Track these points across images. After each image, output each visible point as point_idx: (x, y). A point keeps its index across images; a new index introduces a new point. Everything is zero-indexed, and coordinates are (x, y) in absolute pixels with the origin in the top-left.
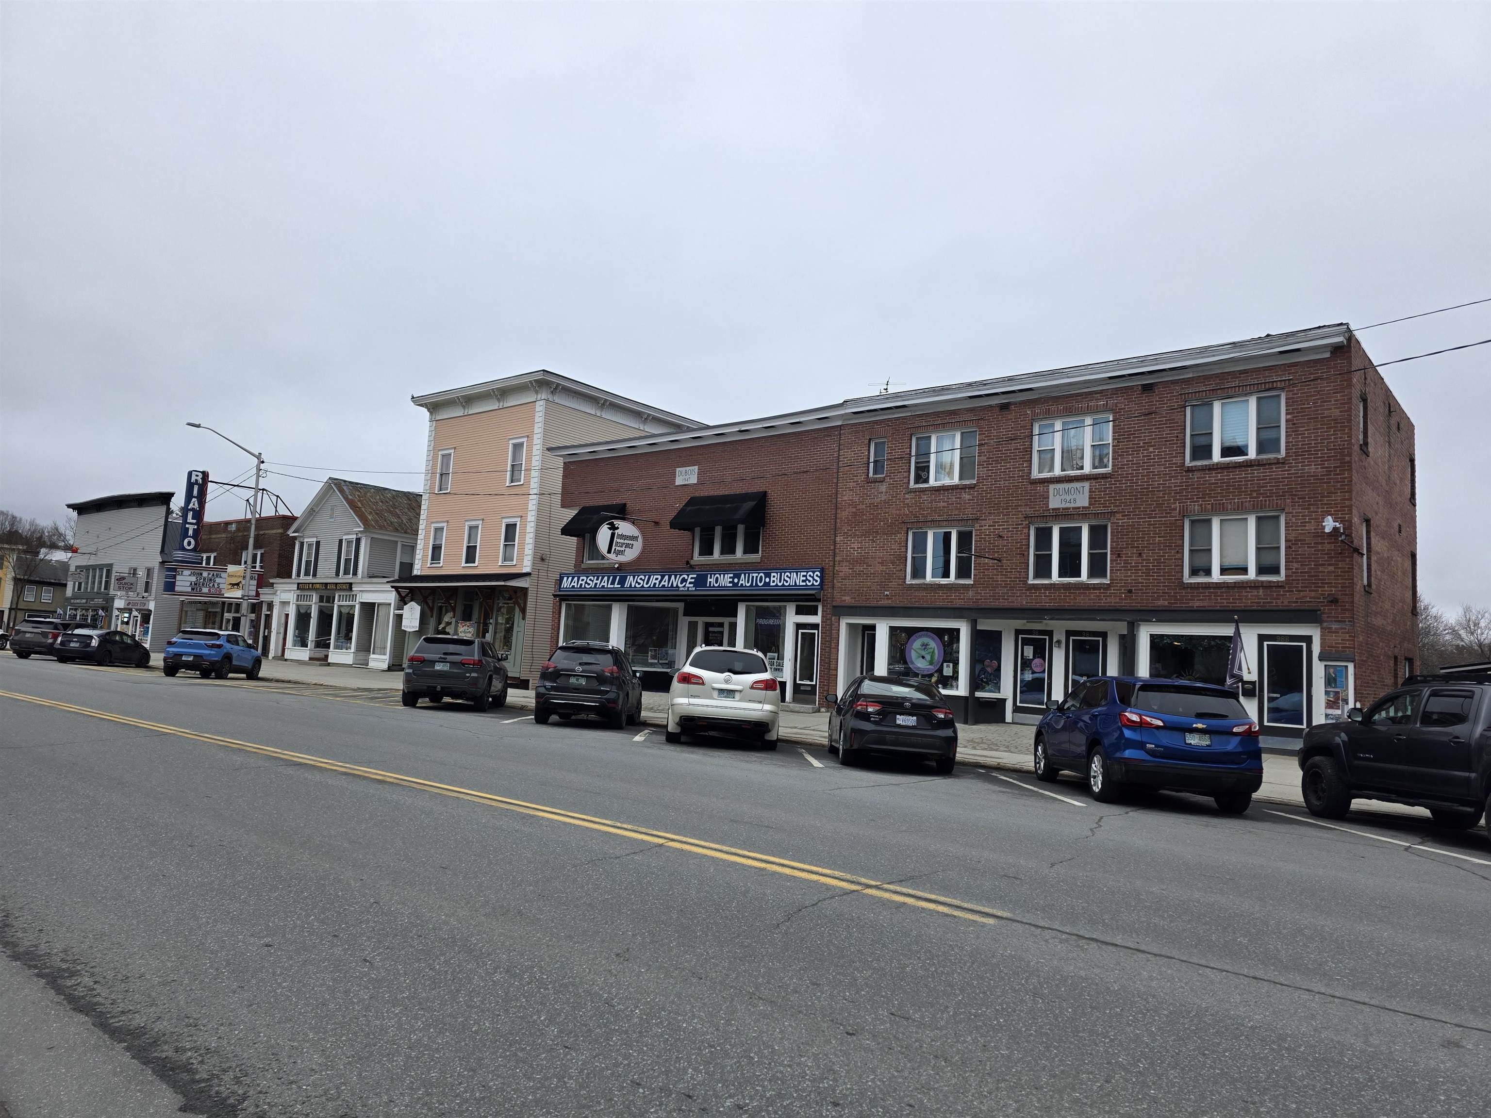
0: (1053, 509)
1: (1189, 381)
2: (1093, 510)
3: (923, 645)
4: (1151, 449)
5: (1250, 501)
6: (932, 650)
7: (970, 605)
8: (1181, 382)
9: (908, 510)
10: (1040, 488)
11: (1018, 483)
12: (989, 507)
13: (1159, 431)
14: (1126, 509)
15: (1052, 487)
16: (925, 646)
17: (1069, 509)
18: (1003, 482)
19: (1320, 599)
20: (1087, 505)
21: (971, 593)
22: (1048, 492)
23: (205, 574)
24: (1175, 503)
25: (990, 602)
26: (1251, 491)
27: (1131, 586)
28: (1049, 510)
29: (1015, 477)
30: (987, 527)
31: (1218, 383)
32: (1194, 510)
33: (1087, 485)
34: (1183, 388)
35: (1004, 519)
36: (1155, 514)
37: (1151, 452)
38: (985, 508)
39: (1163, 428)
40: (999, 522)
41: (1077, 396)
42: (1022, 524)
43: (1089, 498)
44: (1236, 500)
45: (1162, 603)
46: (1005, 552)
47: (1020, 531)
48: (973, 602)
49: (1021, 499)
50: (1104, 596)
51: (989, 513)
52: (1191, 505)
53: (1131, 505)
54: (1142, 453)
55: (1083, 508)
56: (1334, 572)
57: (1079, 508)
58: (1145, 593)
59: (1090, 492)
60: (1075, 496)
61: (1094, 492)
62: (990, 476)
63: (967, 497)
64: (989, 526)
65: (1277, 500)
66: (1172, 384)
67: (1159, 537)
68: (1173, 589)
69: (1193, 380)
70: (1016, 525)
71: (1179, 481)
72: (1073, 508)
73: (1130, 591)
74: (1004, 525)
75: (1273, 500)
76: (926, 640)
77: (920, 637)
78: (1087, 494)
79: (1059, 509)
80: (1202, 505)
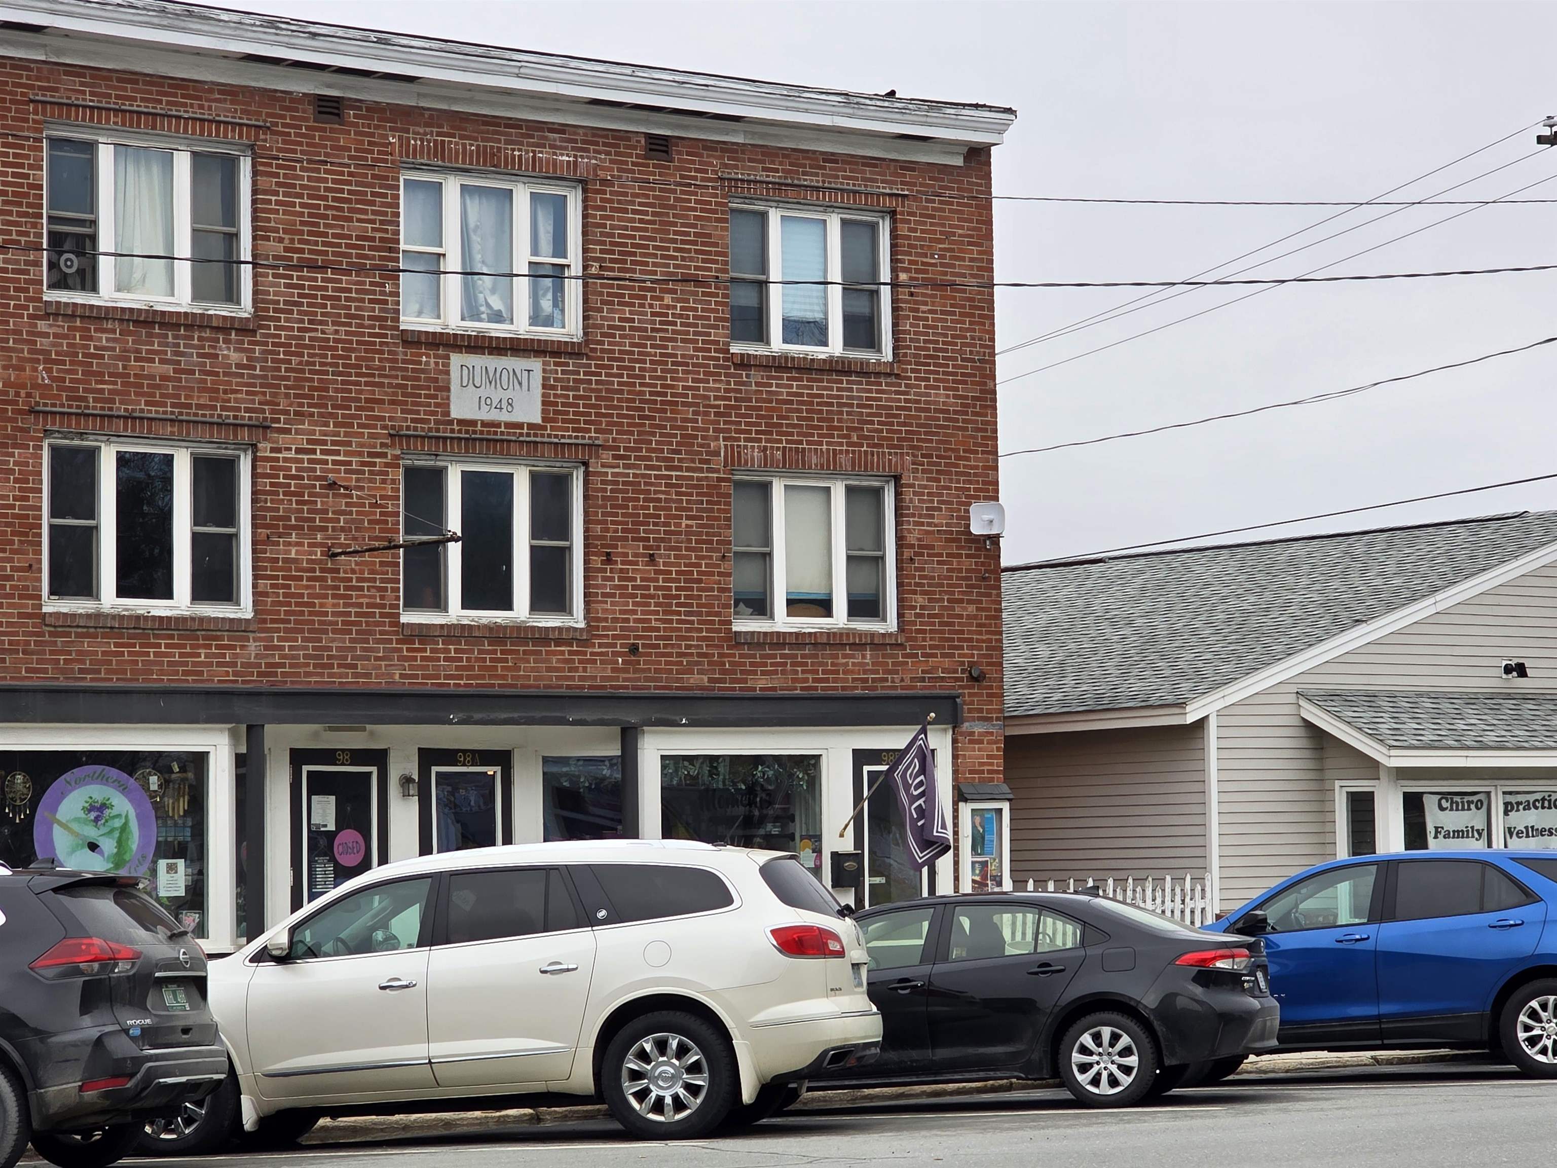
0: (461, 422)
1: (736, 152)
2: (551, 434)
3: (91, 809)
4: (668, 299)
5: (847, 451)
6: (118, 823)
7: (253, 681)
8: (723, 150)
9: (49, 371)
10: (428, 360)
11: (371, 335)
12: (297, 396)
13: (683, 259)
14: (622, 441)
15: (456, 360)
16: (98, 810)
17: (498, 425)
18: (331, 328)
19: (956, 672)
20: (537, 419)
21: (253, 647)
22: (448, 373)
24: (717, 439)
25: (308, 674)
26: (848, 428)
27: (637, 637)
28: (451, 422)
29: (362, 317)
30: (292, 454)
31: (790, 171)
32: (753, 459)
33: (536, 365)
34: (726, 166)
35: (338, 434)
36: (680, 460)
37: (668, 307)
38: (287, 396)
39: (689, 251)
40: (324, 443)
41: (507, 126)
42: (384, 455)
43: (544, 403)
44: (825, 447)
45: (698, 679)
46: (342, 529)
47: (380, 473)
48: (260, 674)
49: (381, 385)
50: (580, 661)
51: (297, 413)
52: (746, 447)
53: (632, 433)
54: (651, 306)
55: (531, 426)
56: (975, 617)
57: (520, 426)
58: (664, 655)
59: (544, 386)
60: (509, 394)
61: (554, 388)
62: (296, 304)
63: (235, 357)
64: (298, 451)
65: (890, 454)
66: (705, 148)
67: (689, 518)
68: (717, 646)
69: (743, 152)
70: (370, 455)
71: (723, 386)
72: (509, 425)
73: (634, 649)
74: (337, 453)
75: (883, 453)
76: (97, 792)
77: (80, 783)
78: (537, 391)
79: (473, 423)
80: (765, 448)
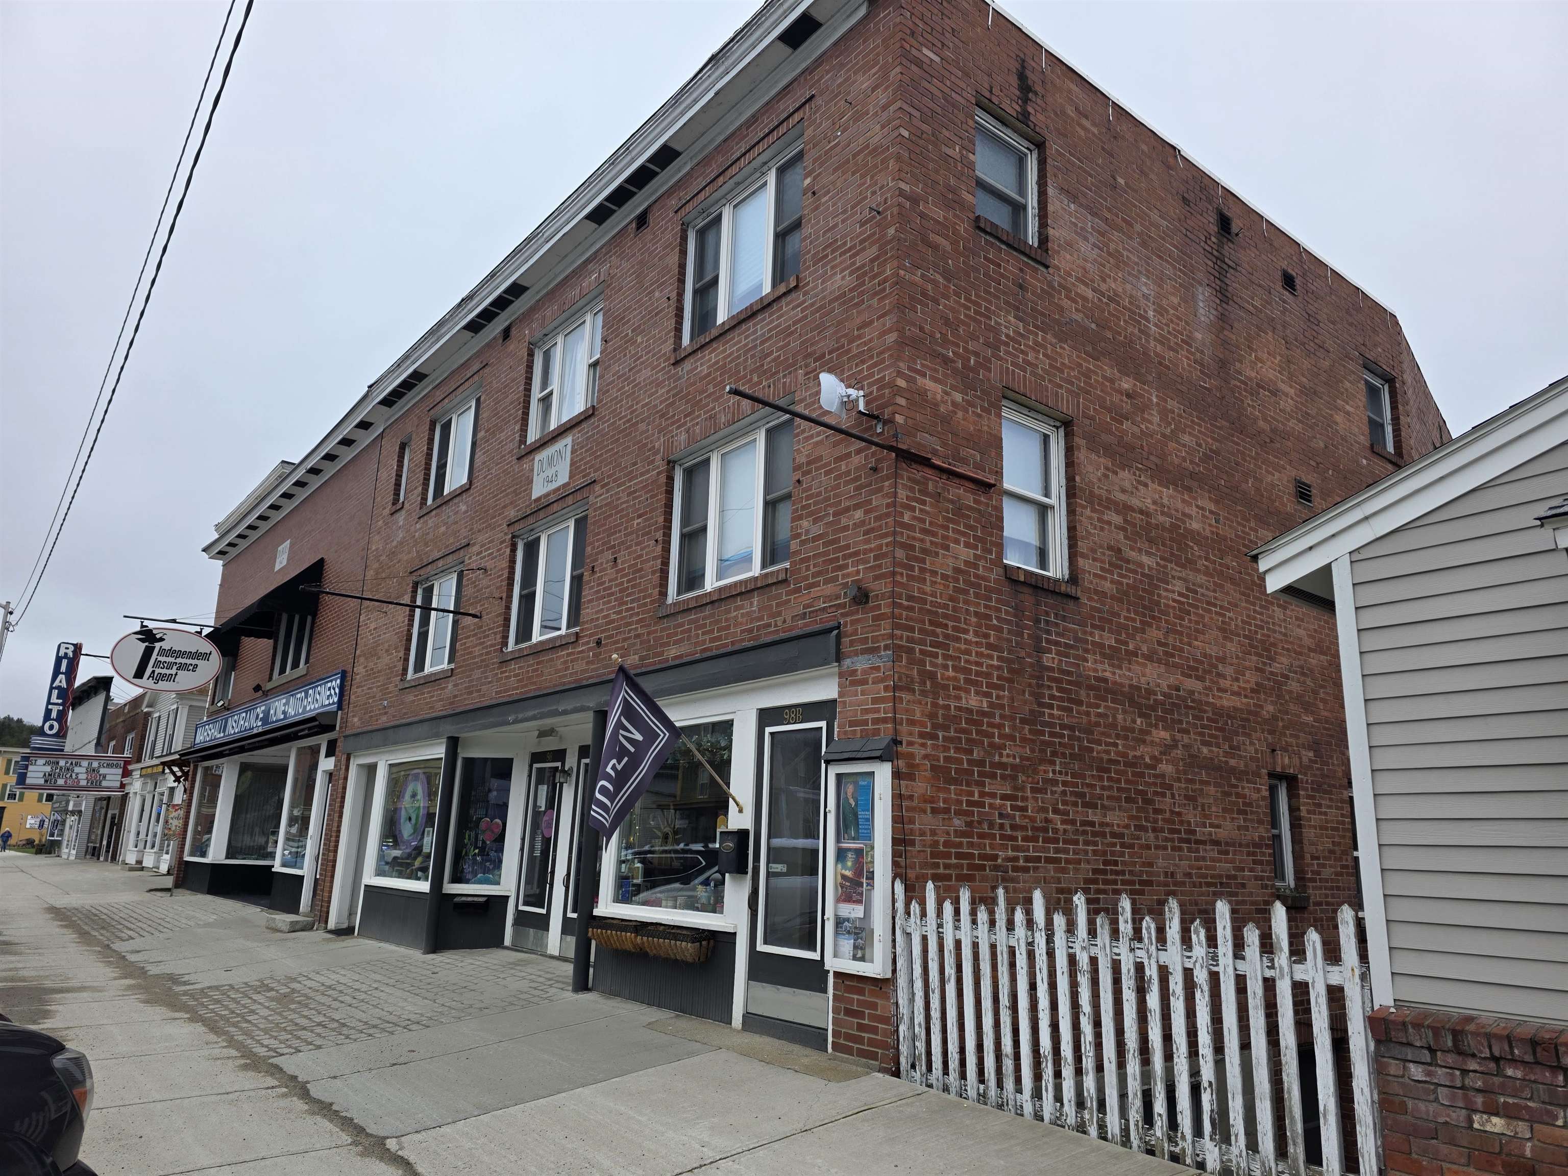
0: (535, 502)
1: (687, 182)
2: (571, 487)
3: (412, 795)
4: (640, 339)
6: (418, 804)
7: (447, 709)
8: (679, 188)
9: (416, 549)
10: (526, 466)
11: (507, 463)
13: (650, 299)
14: (606, 472)
16: (413, 797)
17: (550, 493)
18: (495, 469)
19: (839, 597)
20: (567, 479)
21: (450, 686)
23: (62, 763)
24: (659, 438)
25: (465, 700)
26: (751, 372)
27: (601, 633)
28: (531, 504)
29: (505, 455)
30: (475, 558)
33: (570, 440)
35: (490, 536)
36: (636, 470)
37: (639, 345)
39: (654, 289)
42: (505, 541)
43: (571, 466)
45: (633, 660)
46: (487, 598)
47: (503, 554)
48: (450, 704)
50: (571, 661)
51: (478, 530)
53: (612, 463)
54: (630, 352)
55: (563, 486)
57: (559, 489)
58: (615, 643)
59: (572, 453)
60: (557, 467)
61: (576, 451)
62: (485, 463)
63: (463, 508)
64: (477, 554)
65: (785, 377)
66: (668, 198)
68: (646, 626)
69: (691, 177)
70: (501, 543)
72: (554, 491)
73: (599, 644)
74: (490, 548)
75: (779, 379)
78: (569, 458)
79: (540, 499)
80: (689, 428)
